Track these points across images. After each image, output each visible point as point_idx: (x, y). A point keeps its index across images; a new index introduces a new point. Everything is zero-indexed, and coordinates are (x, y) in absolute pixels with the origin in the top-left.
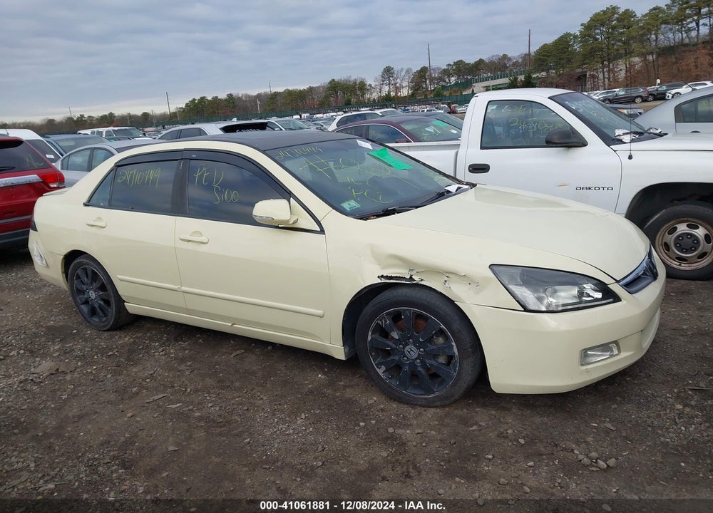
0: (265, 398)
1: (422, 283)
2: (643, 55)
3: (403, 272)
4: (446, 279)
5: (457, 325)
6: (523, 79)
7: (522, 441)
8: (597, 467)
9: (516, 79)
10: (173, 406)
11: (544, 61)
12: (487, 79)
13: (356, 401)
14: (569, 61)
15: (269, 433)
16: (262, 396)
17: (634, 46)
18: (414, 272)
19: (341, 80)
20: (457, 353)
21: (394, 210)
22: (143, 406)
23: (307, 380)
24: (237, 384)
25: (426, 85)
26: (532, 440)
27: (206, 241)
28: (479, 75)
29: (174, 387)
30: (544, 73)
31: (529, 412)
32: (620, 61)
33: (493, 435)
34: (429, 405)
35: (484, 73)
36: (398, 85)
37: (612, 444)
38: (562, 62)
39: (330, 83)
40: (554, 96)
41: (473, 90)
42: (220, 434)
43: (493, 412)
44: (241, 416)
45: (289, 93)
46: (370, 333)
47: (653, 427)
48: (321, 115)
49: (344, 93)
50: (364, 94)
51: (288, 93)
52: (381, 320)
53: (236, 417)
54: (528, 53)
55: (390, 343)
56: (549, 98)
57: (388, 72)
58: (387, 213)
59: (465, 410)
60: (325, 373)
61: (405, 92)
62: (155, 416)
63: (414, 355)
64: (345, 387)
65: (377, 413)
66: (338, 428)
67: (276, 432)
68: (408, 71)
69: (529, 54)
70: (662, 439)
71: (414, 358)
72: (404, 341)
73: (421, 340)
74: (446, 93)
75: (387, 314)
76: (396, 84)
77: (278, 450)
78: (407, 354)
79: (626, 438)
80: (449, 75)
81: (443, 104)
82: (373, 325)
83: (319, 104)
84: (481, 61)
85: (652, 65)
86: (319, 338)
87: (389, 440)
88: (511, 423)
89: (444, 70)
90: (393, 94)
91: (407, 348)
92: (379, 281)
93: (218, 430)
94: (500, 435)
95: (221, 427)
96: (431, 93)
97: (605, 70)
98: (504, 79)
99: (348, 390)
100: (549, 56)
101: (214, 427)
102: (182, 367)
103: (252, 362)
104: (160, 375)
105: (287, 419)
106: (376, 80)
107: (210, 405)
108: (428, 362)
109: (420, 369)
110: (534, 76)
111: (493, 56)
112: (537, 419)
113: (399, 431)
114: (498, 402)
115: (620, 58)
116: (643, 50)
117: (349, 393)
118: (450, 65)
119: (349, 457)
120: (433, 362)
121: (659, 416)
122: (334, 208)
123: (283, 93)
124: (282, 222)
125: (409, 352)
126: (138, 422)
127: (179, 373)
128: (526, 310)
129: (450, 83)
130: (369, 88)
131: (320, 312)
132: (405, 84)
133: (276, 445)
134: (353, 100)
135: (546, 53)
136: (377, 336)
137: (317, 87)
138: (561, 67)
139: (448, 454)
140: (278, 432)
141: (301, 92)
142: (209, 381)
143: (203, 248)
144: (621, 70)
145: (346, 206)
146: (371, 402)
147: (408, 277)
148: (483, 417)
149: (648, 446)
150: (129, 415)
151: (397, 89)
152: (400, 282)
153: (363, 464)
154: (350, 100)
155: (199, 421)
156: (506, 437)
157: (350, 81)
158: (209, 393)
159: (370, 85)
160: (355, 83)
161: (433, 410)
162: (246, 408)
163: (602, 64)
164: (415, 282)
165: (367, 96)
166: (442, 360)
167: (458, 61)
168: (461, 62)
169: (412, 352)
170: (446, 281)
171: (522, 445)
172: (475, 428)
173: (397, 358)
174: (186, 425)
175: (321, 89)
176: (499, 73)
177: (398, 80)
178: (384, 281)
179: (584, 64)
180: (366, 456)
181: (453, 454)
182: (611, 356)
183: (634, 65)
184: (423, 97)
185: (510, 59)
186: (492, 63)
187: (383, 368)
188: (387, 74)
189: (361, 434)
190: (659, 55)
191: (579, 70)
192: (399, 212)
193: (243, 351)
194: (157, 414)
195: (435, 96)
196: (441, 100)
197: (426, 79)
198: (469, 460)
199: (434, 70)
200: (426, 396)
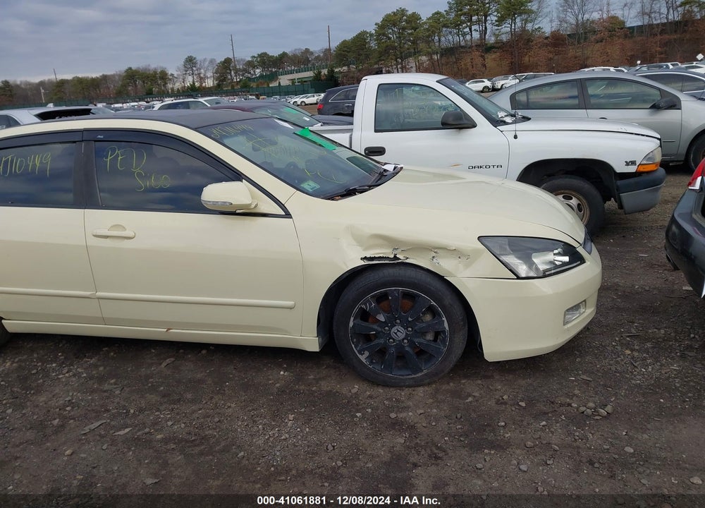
0: (233, 405)
1: (408, 261)
2: (430, 54)
3: (386, 252)
4: (434, 254)
5: (449, 299)
6: (326, 73)
7: (523, 404)
8: (599, 415)
9: (320, 73)
10: (121, 433)
11: (345, 56)
12: (291, 72)
13: (337, 392)
14: (367, 57)
15: (260, 442)
16: (229, 404)
17: (422, 45)
18: (399, 250)
19: (139, 68)
20: (447, 328)
21: (355, 189)
22: (80, 440)
23: (270, 380)
24: (189, 396)
25: (231, 76)
26: (531, 402)
27: (131, 234)
28: (283, 68)
29: (108, 411)
30: (345, 68)
31: (511, 376)
32: (411, 59)
33: (492, 403)
34: (417, 384)
35: (289, 66)
36: (202, 75)
37: (596, 393)
38: (361, 58)
39: (127, 71)
40: (441, 80)
41: (279, 83)
42: (201, 454)
43: (479, 382)
44: (215, 429)
45: (80, 81)
46: (352, 319)
47: (620, 373)
48: (120, 105)
49: (144, 82)
50: (166, 83)
51: (78, 81)
52: (365, 304)
53: (210, 432)
54: (328, 47)
55: (375, 327)
56: (437, 82)
57: (190, 61)
58: (350, 193)
59: (451, 384)
60: (285, 370)
61: (210, 83)
62: (104, 447)
63: (401, 335)
64: (317, 380)
65: (368, 401)
66: (337, 423)
67: (268, 439)
68: (212, 61)
69: (330, 49)
70: (633, 382)
71: (401, 338)
72: (391, 322)
73: (410, 319)
74: (253, 85)
75: (372, 297)
76: (199, 74)
77: (284, 458)
78: (393, 335)
79: (605, 386)
80: (254, 67)
81: (251, 95)
82: (356, 310)
83: (116, 94)
84: (284, 54)
85: (436, 63)
86: (286, 332)
87: (396, 425)
88: (502, 389)
89: (249, 61)
90: (197, 84)
91: (394, 330)
92: (362, 263)
93: (197, 450)
94: (498, 402)
95: (198, 445)
96: (237, 84)
97: (399, 66)
98: (308, 73)
99: (323, 383)
100: (348, 52)
101: (189, 447)
102: (106, 387)
103: (190, 369)
104: (82, 400)
105: (273, 423)
106: (179, 69)
107: (170, 423)
108: (416, 340)
109: (407, 349)
110: (336, 70)
111: (296, 50)
112: (522, 382)
113: (401, 415)
114: (477, 371)
115: (410, 56)
116: (430, 50)
117: (325, 386)
118: (254, 57)
119: (366, 450)
120: (422, 340)
121: (617, 362)
122: (298, 189)
123: (71, 80)
124: (241, 207)
125: (396, 333)
126: (84, 459)
127: (106, 394)
128: (519, 278)
129: (256, 75)
130: (171, 77)
131: (290, 303)
132: (210, 74)
133: (278, 454)
134: (155, 90)
135: (345, 49)
136: (359, 321)
137: (112, 75)
138: (361, 63)
139: (461, 428)
140: (271, 439)
141: (93, 80)
142: (153, 398)
143: (126, 244)
144: (412, 67)
145: (305, 186)
146: (354, 391)
147: (392, 256)
148: (473, 388)
149: (626, 390)
150: (68, 452)
151: (202, 79)
152: (383, 262)
153: (385, 455)
154: (151, 90)
155: (166, 443)
156: (505, 403)
157: (149, 70)
158: (158, 410)
159: (172, 75)
160: (155, 72)
161: (421, 389)
162: (216, 420)
163: (396, 61)
164: (400, 261)
165: (170, 86)
166: (430, 337)
167: (262, 54)
168: (265, 54)
169: (399, 332)
170: (434, 257)
171: (524, 408)
172: (470, 399)
173: (382, 341)
174: (151, 451)
175: (117, 78)
176: (302, 66)
177: (202, 71)
178: (367, 263)
179: (381, 60)
180: (383, 446)
181: (466, 428)
182: (581, 314)
183: (423, 63)
184: (230, 88)
185: (312, 53)
186: (295, 56)
187: (367, 354)
188: (189, 64)
189: (365, 425)
190: (442, 55)
191: (376, 66)
192: (362, 192)
193: (172, 359)
194: (106, 445)
195: (242, 87)
196: (249, 92)
197: (230, 70)
198: (485, 430)
199: (237, 61)
200: (413, 376)
